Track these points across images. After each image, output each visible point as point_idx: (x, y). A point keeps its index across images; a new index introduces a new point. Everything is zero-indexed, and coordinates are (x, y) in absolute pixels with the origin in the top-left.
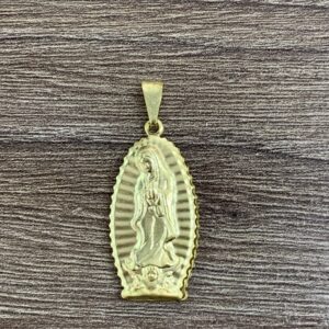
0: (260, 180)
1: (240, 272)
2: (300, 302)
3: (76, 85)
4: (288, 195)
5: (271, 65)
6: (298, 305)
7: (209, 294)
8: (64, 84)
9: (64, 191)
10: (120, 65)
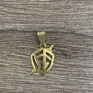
0: (74, 43)
1: (67, 75)
2: (88, 85)
3: (12, 11)
4: (84, 49)
5: (79, 4)
6: (87, 86)
7: (57, 82)
8: (8, 11)
9: (8, 47)
10: (27, 4)
